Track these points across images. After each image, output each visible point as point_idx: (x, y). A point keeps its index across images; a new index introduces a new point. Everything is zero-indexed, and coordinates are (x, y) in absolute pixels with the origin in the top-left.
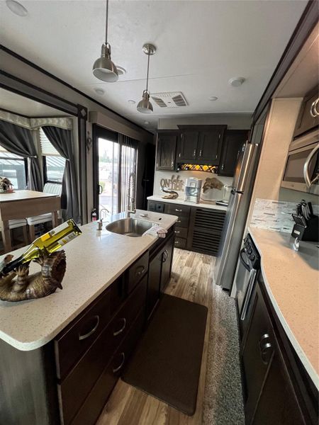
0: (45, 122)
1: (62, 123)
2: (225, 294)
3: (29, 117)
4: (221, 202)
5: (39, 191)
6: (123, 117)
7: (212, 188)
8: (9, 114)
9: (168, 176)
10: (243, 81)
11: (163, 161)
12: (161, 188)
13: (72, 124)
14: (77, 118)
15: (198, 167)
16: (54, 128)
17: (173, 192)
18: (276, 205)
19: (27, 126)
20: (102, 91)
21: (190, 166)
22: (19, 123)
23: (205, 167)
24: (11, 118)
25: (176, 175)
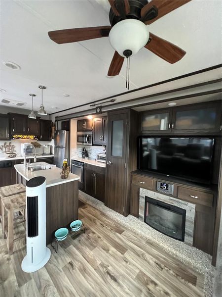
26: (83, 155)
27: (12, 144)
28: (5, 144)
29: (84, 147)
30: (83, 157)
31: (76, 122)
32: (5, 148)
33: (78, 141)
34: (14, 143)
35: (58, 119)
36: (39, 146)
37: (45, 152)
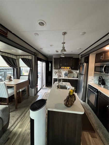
0: (23, 57)
1: (30, 58)
2: (84, 102)
3: (16, 55)
4: (74, 77)
5: (18, 79)
6: (42, 54)
7: (70, 73)
8: (7, 54)
9: (57, 71)
10: (80, 49)
11: (56, 67)
12: (55, 74)
13: (32, 58)
14: (34, 56)
15: (66, 68)
16: (26, 59)
17: (60, 75)
18: (94, 77)
19: (16, 58)
20: (42, 49)
21: (64, 67)
22: (14, 58)
23: (68, 68)
24: (12, 56)
25: (59, 70)
26: (99, 82)
27: (61, 71)
28: (58, 71)
29: (101, 75)
30: (99, 84)
31: (95, 55)
32: (58, 72)
33: (95, 71)
34: (62, 70)
35: (83, 56)
36: (72, 72)
37: (74, 76)
